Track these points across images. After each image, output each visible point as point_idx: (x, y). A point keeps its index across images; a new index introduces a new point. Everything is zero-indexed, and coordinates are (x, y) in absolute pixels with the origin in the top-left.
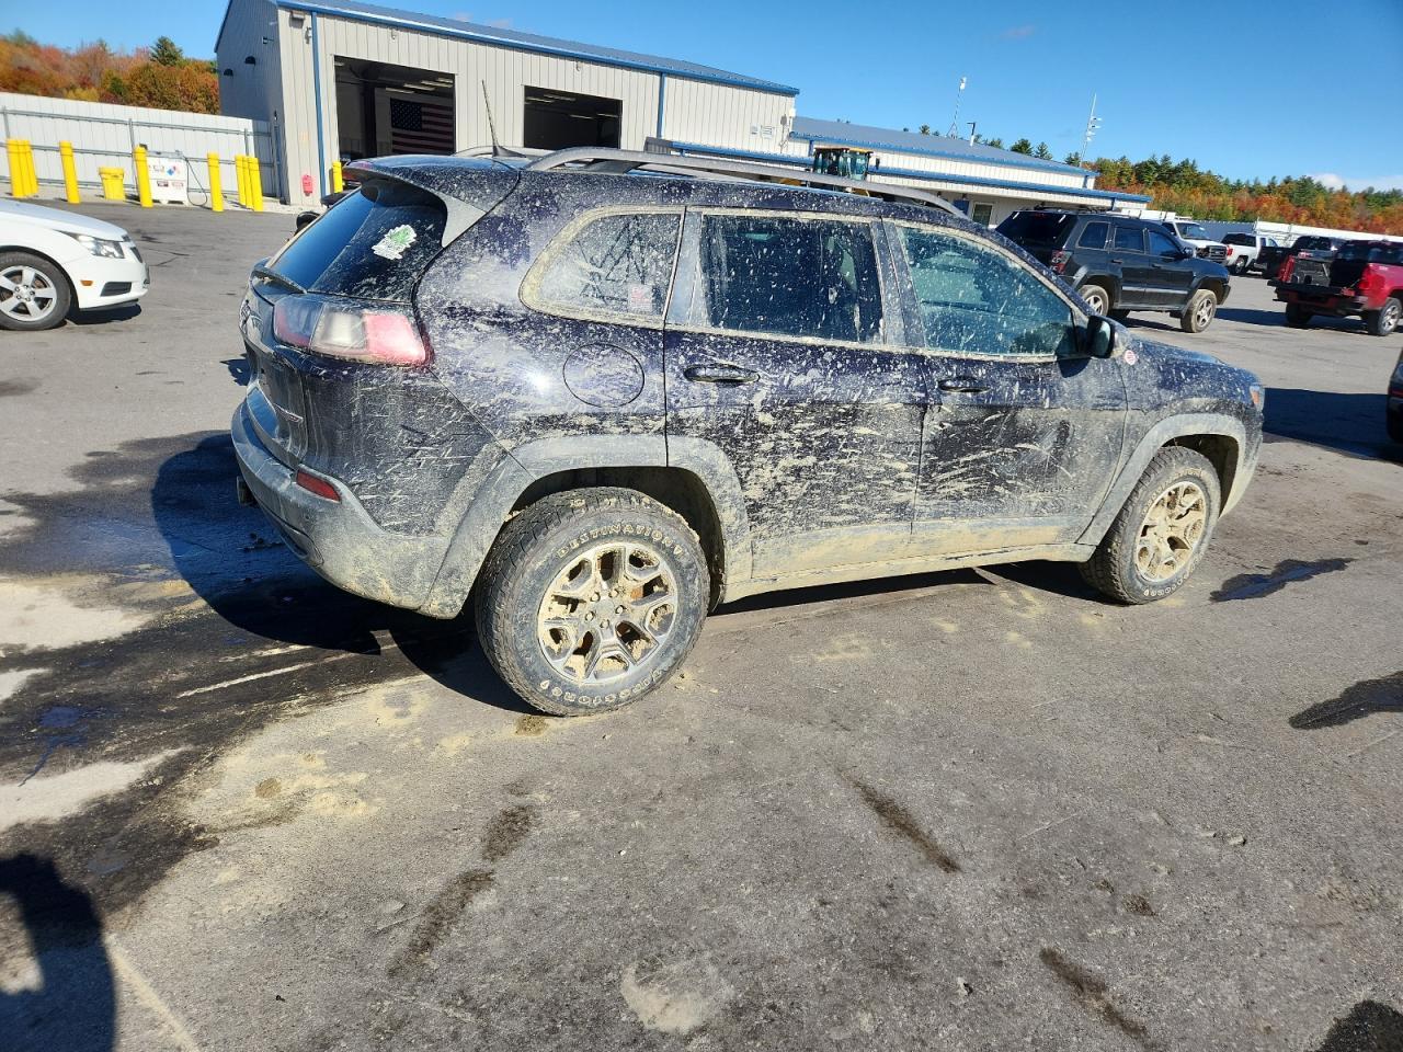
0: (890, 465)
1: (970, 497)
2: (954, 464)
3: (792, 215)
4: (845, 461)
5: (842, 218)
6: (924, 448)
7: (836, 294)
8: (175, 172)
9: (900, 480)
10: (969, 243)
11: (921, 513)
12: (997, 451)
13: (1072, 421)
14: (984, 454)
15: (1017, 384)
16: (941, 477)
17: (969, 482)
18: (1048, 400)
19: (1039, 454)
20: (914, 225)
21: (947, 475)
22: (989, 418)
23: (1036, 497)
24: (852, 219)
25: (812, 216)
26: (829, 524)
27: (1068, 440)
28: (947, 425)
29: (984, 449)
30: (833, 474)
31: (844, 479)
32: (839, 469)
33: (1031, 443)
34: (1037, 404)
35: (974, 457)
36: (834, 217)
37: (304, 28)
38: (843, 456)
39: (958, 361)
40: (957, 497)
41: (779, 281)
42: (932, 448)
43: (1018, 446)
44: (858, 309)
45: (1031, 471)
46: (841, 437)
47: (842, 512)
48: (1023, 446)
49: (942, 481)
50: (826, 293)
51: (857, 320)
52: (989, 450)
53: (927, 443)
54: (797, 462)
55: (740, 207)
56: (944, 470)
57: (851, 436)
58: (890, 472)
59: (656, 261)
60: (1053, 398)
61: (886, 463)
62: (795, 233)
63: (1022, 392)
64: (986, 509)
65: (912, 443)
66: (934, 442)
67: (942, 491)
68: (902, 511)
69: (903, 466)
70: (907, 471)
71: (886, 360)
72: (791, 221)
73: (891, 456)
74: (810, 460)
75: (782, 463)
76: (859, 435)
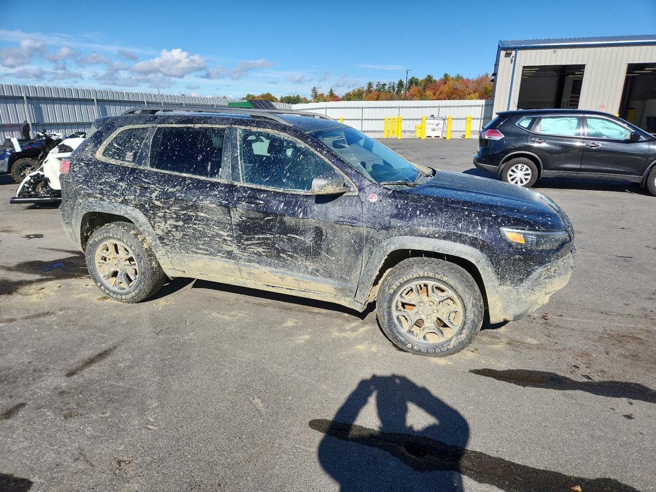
0: (218, 232)
1: (267, 256)
2: (252, 238)
3: (192, 126)
4: (196, 226)
5: (213, 126)
6: (234, 227)
7: (201, 157)
8: (439, 125)
9: (225, 240)
10: (276, 135)
11: (240, 258)
12: (276, 236)
13: (324, 229)
14: (269, 236)
15: (283, 203)
16: (246, 243)
17: (263, 248)
18: (302, 214)
19: (304, 242)
20: (248, 128)
21: (250, 242)
22: (267, 218)
23: (311, 266)
24: (217, 126)
25: (200, 125)
26: (197, 253)
27: (324, 238)
28: (244, 218)
29: (268, 233)
30: (192, 231)
31: (198, 235)
32: (194, 229)
33: (297, 235)
34: (294, 215)
35: (263, 236)
36: (210, 126)
37: (511, 57)
38: (195, 224)
39: (252, 189)
40: (260, 255)
41: (178, 151)
42: (238, 228)
43: (289, 235)
44: (210, 164)
45: (301, 250)
46: (192, 215)
47: (200, 249)
48: (293, 236)
49: (247, 245)
50: (197, 157)
51: (209, 168)
52: (271, 234)
53: (235, 225)
54: (175, 223)
55: (172, 123)
56: (247, 240)
57: (197, 216)
58: (218, 235)
59: (137, 143)
60: (305, 213)
61: (216, 231)
62: (191, 132)
63: (285, 208)
64: (278, 264)
65: (227, 224)
66: (238, 225)
67: (249, 250)
68: (230, 255)
69: (225, 234)
70: (227, 236)
71: (214, 185)
72: (191, 128)
73: (218, 228)
74: (181, 223)
75: (169, 222)
76: (201, 216)
